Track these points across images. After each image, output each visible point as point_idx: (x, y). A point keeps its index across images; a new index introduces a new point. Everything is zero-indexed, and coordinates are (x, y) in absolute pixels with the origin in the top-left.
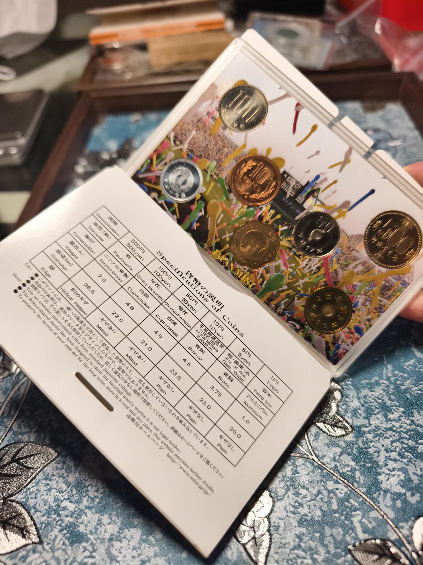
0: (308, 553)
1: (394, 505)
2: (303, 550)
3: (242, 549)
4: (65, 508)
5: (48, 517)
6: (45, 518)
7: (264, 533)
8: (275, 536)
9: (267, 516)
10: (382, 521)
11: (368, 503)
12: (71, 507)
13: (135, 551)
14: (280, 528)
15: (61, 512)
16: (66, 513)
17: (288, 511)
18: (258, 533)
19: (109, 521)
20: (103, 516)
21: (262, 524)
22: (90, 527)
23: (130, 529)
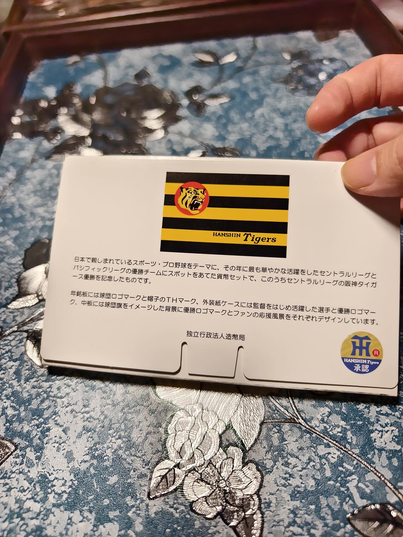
0: (305, 529)
1: (391, 463)
2: (299, 526)
3: (233, 533)
4: (28, 510)
5: (10, 523)
6: (7, 523)
7: (254, 512)
8: (267, 513)
9: (256, 492)
10: (379, 483)
11: (362, 466)
12: (36, 507)
14: (272, 505)
15: (24, 515)
16: (30, 515)
17: (279, 484)
18: (249, 513)
19: (81, 518)
20: (73, 513)
21: (252, 502)
22: (60, 528)
23: (105, 524)
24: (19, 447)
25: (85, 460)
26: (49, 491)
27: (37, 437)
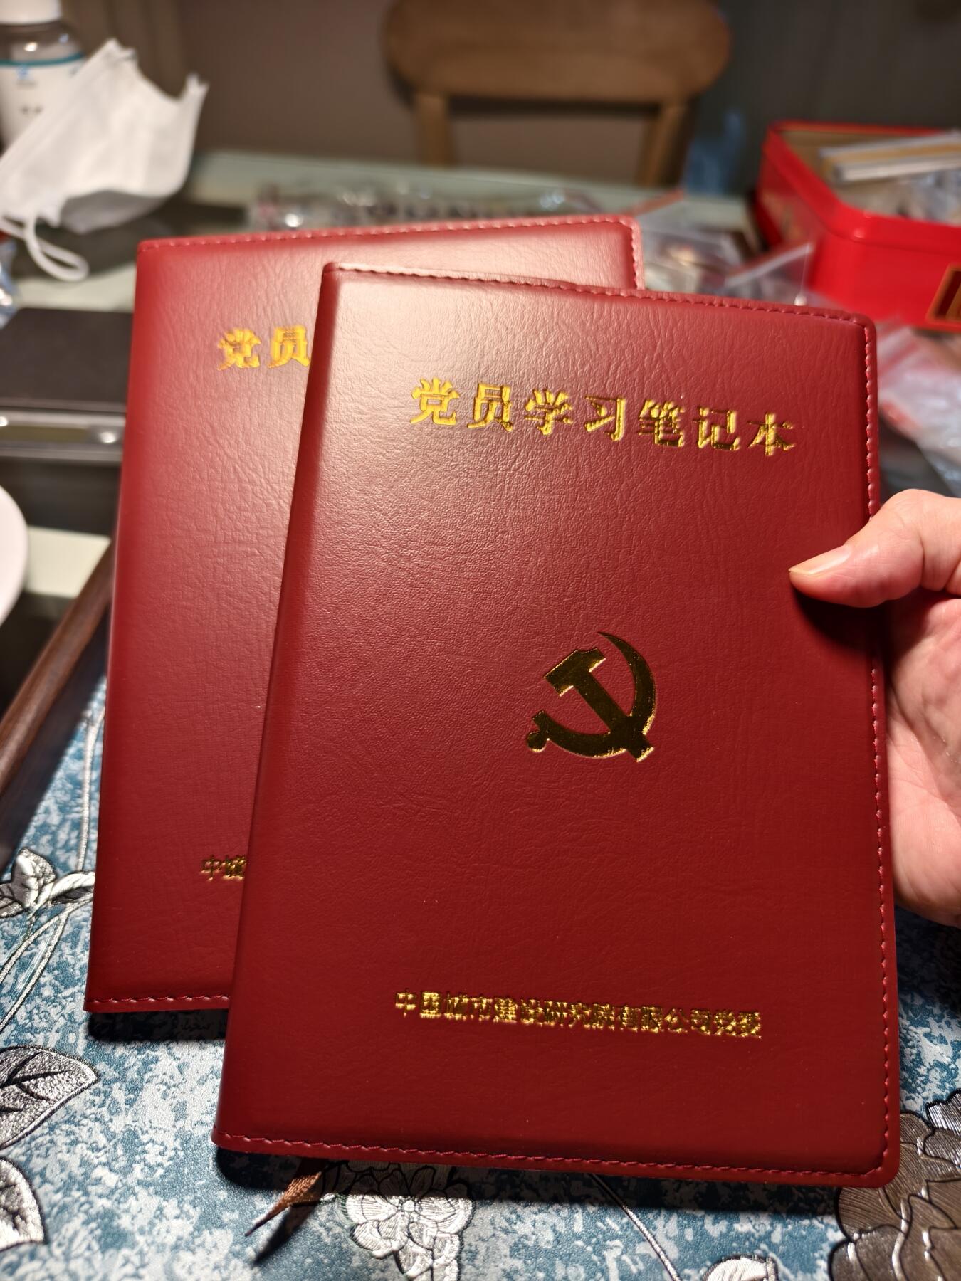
1: (682, 1236)
4: (98, 1181)
5: (65, 1195)
6: (59, 1196)
7: (448, 1261)
8: (468, 1268)
9: (459, 1231)
10: (655, 1262)
11: (636, 1228)
12: (111, 1179)
13: (217, 1271)
14: (478, 1256)
15: (90, 1188)
16: (100, 1189)
17: (497, 1226)
18: (440, 1261)
19: (177, 1212)
20: (167, 1201)
21: (448, 1246)
22: (142, 1220)
23: (213, 1230)
24: (103, 1078)
25: (204, 1121)
26: (137, 1158)
27: (135, 1068)
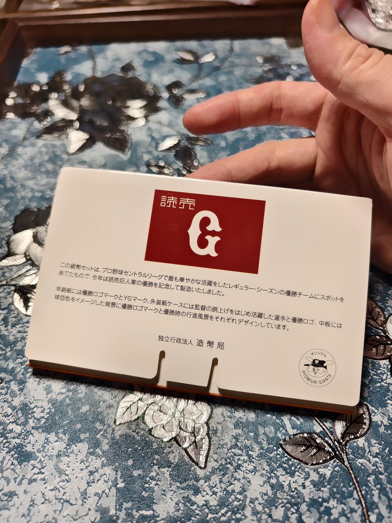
0: (244, 451)
2: (240, 449)
3: (184, 453)
4: (11, 431)
7: (203, 437)
8: (214, 438)
9: (206, 421)
12: (18, 429)
13: (82, 463)
14: (218, 431)
15: (7, 435)
16: (12, 435)
17: (225, 416)
18: (199, 437)
19: (56, 439)
20: (50, 434)
21: (202, 430)
22: (38, 446)
23: (77, 444)
24: (4, 380)
25: (62, 392)
26: (30, 416)
27: (21, 372)
